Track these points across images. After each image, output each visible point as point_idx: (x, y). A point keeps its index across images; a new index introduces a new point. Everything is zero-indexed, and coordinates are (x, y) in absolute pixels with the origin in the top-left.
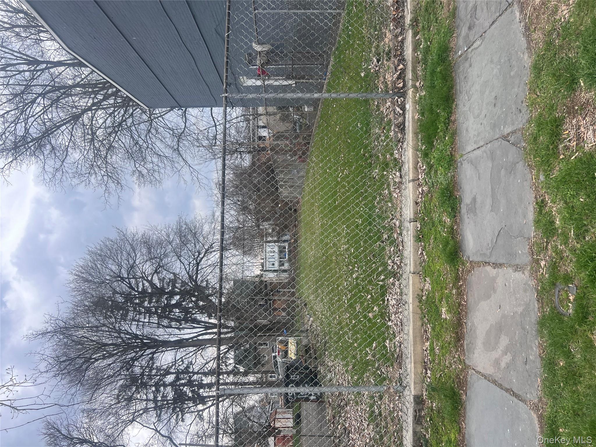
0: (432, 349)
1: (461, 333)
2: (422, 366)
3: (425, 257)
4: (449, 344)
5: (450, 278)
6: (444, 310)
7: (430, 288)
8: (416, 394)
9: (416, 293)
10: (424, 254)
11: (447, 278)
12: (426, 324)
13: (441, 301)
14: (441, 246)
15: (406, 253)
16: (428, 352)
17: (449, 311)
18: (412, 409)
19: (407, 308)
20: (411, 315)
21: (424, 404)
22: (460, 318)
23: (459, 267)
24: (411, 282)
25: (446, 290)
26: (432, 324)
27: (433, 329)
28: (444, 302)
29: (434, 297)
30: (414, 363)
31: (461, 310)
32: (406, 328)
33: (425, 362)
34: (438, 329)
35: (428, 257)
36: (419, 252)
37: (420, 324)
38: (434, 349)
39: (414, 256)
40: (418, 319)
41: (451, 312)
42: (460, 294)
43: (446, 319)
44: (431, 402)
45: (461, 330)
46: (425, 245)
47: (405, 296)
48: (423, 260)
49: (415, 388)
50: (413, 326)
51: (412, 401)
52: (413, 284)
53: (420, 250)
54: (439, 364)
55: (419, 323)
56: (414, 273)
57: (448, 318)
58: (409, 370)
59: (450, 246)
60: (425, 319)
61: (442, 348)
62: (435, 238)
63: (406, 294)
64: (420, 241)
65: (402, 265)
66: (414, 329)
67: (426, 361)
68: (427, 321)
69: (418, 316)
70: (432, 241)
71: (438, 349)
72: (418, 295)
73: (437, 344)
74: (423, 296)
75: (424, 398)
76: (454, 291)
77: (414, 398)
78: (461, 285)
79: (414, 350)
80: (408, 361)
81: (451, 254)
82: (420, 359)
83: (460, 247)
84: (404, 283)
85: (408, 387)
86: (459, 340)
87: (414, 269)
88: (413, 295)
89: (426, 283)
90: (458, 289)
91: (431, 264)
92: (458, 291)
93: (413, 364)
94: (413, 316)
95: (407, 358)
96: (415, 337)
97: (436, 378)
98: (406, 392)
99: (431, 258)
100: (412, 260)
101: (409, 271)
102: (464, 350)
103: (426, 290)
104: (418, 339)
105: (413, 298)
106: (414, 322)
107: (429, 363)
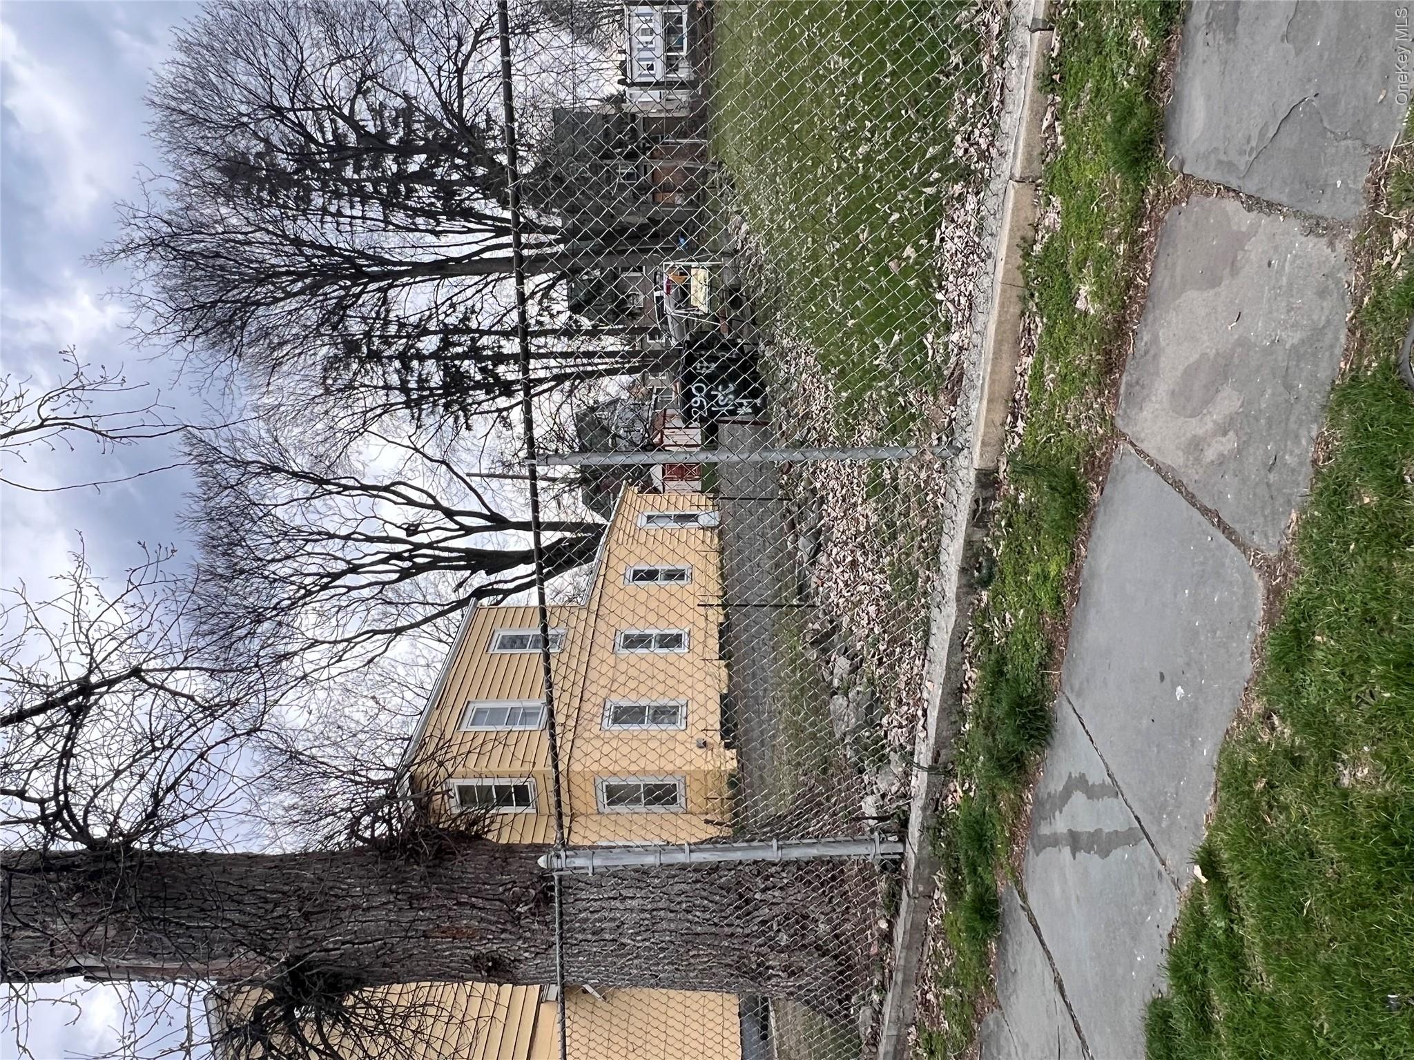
0: (1038, 377)
1: (1120, 355)
2: (1006, 407)
3: (1060, 139)
4: (1084, 374)
5: (1118, 209)
6: (1084, 290)
7: (1058, 227)
8: (983, 466)
9: (1019, 234)
10: (1058, 130)
11: (1108, 208)
12: (1034, 314)
13: (1080, 266)
14: (1109, 118)
15: (1007, 122)
16: (1026, 378)
17: (1097, 296)
18: (969, 497)
19: (990, 269)
20: (998, 288)
21: (998, 489)
22: (1124, 318)
23: (1149, 183)
24: (1010, 205)
25: (1101, 239)
26: (1049, 318)
27: (1049, 330)
28: (1088, 270)
29: (1065, 251)
30: (990, 401)
31: (1130, 298)
32: (981, 318)
33: (1014, 400)
34: (1060, 332)
35: (1067, 139)
36: (1045, 124)
37: (1018, 312)
38: (1042, 376)
39: (1029, 131)
40: (1015, 299)
41: (1102, 299)
42: (1135, 258)
43: (1086, 313)
44: (1016, 489)
45: (1120, 347)
46: (1065, 105)
47: (989, 238)
48: (1053, 145)
49: (981, 455)
50: (1000, 316)
51: (972, 478)
52: (1016, 209)
53: (1049, 115)
54: (1049, 413)
55: (1015, 309)
56: (1022, 181)
57: (1092, 312)
58: (974, 414)
59: (1135, 123)
60: (1031, 303)
61: (1063, 378)
62: (1098, 90)
63: (991, 235)
64: (1053, 90)
65: (994, 152)
66: (1000, 323)
67: (1017, 397)
68: (1035, 309)
69: (1015, 292)
70: (1086, 98)
71: (1052, 381)
72: (1024, 239)
73: (1051, 367)
74: (1035, 242)
75: (1001, 477)
76: (1121, 248)
77: (977, 477)
78: (1144, 235)
79: (993, 372)
80: (973, 394)
81: (1135, 145)
82: (1004, 393)
83: (1163, 128)
84: (991, 203)
85: (966, 450)
86: (1110, 371)
87: (1023, 168)
88: (1011, 238)
89: (1050, 209)
90: (1133, 242)
91: (1072, 162)
92: (1131, 250)
93: (985, 402)
94: (1003, 291)
95: (973, 387)
96: (999, 343)
97: (1037, 442)
98: (961, 461)
99: (1075, 147)
100: (1021, 143)
101: (1008, 174)
102: (1117, 395)
103: (1048, 229)
104: (1006, 347)
105: (1008, 247)
106: (1002, 305)
107: (1023, 403)
